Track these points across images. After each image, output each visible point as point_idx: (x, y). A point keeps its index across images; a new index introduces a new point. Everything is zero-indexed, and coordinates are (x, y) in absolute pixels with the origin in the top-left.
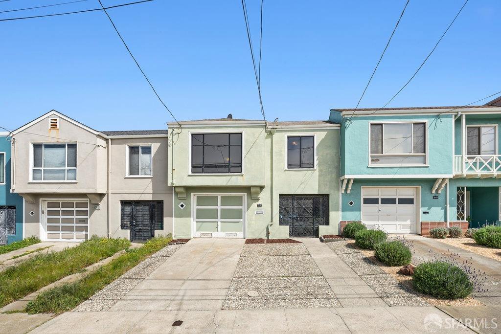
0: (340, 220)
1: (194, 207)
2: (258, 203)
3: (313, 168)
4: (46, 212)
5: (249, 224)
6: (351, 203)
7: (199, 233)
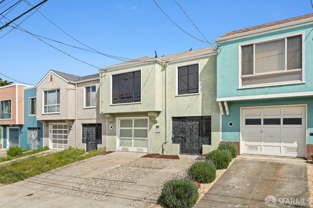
0: (221, 140)
1: (118, 128)
2: (156, 125)
3: (198, 92)
4: (52, 131)
5: (151, 142)
6: (231, 124)
7: (121, 147)
